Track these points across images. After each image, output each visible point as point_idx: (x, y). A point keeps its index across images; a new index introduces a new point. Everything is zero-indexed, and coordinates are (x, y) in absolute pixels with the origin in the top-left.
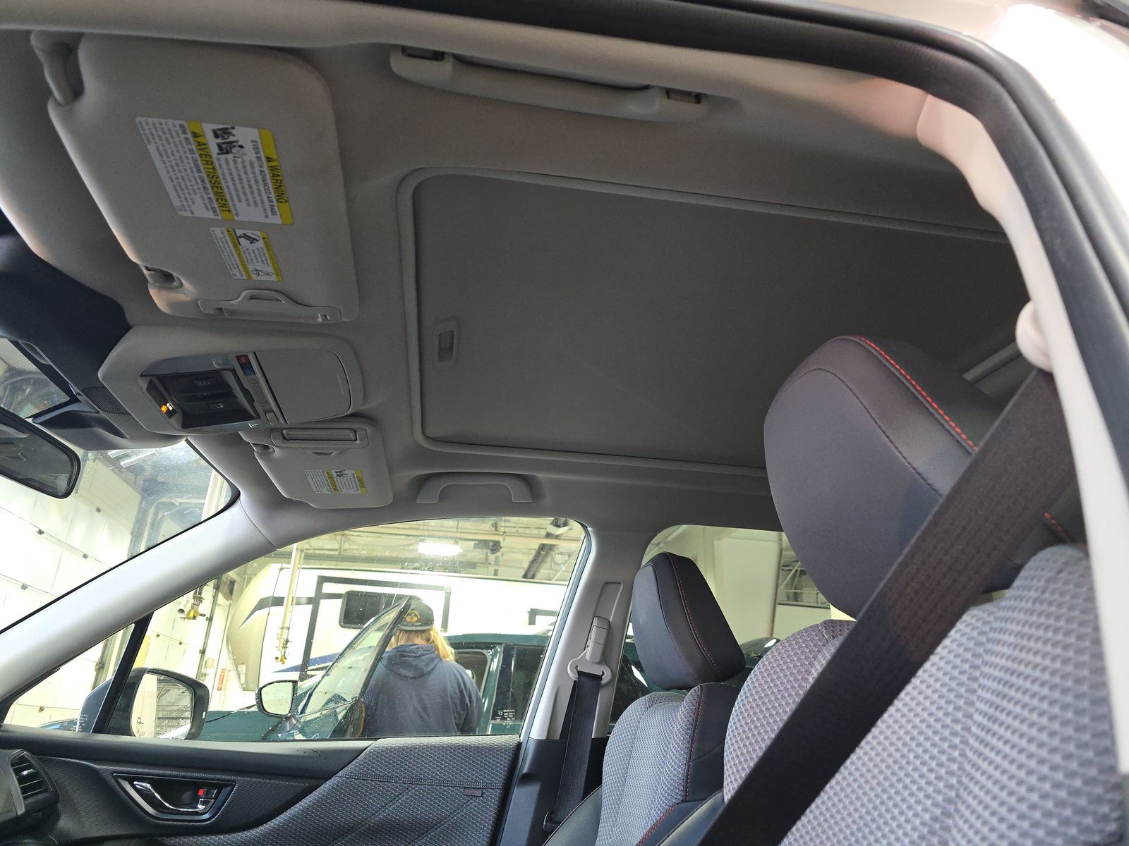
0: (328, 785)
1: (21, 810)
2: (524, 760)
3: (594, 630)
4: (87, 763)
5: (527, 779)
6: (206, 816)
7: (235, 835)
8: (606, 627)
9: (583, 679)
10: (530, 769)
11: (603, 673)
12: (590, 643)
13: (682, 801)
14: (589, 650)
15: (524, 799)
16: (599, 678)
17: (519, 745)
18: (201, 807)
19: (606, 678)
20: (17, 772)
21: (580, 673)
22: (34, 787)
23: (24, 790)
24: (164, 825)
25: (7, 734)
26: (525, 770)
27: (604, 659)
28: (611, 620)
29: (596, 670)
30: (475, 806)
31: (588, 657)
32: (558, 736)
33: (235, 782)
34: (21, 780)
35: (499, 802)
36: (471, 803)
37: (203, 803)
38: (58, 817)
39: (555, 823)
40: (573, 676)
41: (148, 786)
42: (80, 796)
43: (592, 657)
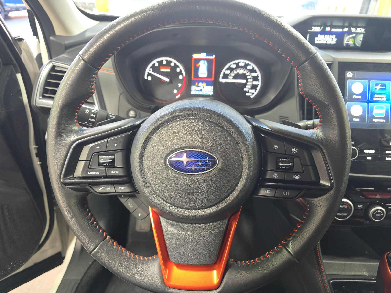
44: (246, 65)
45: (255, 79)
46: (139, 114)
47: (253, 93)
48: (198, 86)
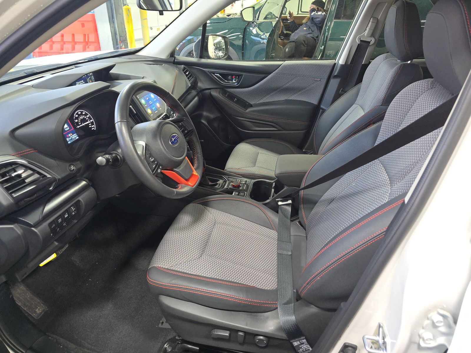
0: (270, 76)
1: (190, 85)
2: (335, 71)
3: (370, 23)
4: (201, 68)
5: (336, 77)
6: (236, 84)
7: (245, 89)
8: (376, 22)
9: (362, 43)
10: (337, 74)
11: (371, 40)
12: (368, 29)
13: (381, 105)
14: (367, 32)
15: (334, 83)
16: (369, 42)
17: (335, 64)
18: (234, 81)
19: (372, 43)
20: (185, 73)
21: (361, 41)
22: (190, 76)
23: (188, 78)
24: (225, 86)
25: (179, 60)
26: (336, 74)
27: (373, 35)
28: (379, 19)
29: (368, 40)
30: (318, 84)
31: (366, 34)
32: (349, 63)
33: (242, 74)
34: (187, 75)
35: (326, 83)
36: (316, 83)
37: (234, 80)
38: (198, 83)
39: (344, 92)
40: (358, 42)
41: (218, 75)
42: (202, 77)
43: (367, 35)
44: (82, 112)
45: (90, 118)
48: (69, 137)
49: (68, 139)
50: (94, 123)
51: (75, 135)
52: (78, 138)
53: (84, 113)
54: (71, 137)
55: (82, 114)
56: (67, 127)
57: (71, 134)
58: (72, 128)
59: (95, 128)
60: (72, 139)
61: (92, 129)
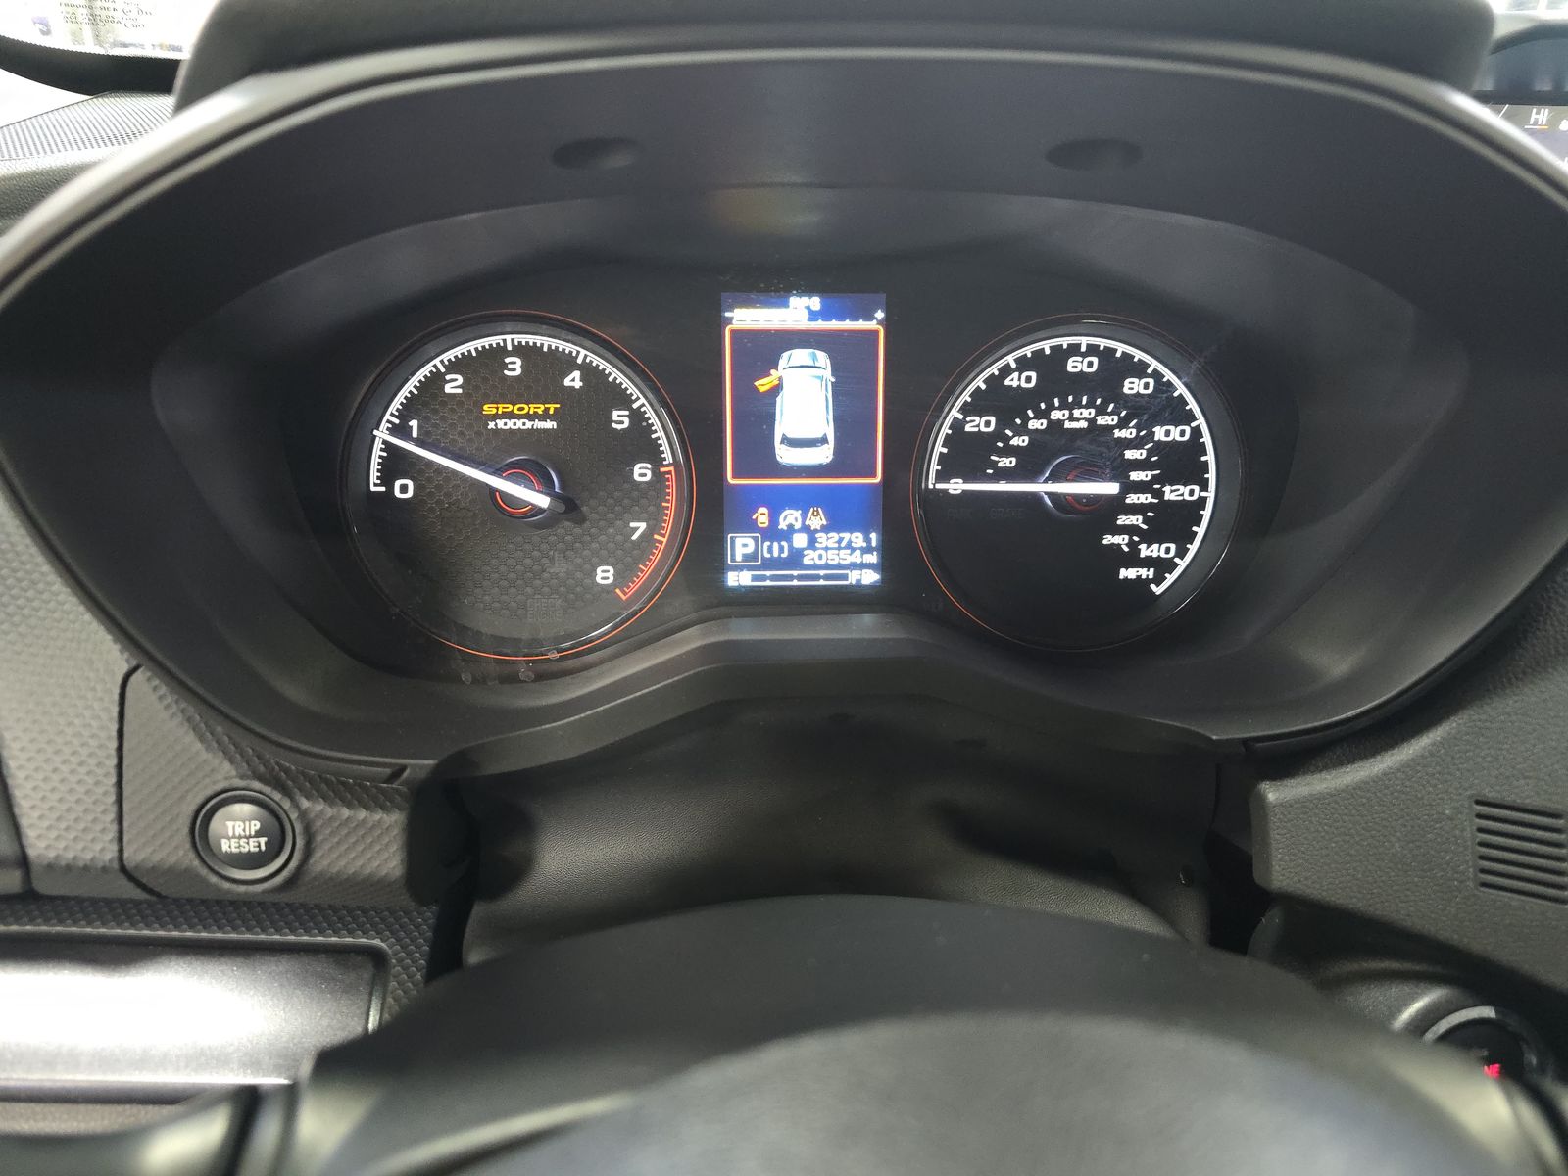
44: (1116, 369)
45: (1182, 463)
46: (298, 828)
47: (1163, 566)
48: (772, 533)
49: (741, 545)
50: (1200, 531)
51: (858, 539)
52: (870, 578)
53: (1133, 386)
54: (800, 540)
55: (1106, 383)
56: (824, 440)
57: (817, 521)
58: (874, 476)
59: (1170, 579)
60: (795, 559)
61: (1128, 574)
